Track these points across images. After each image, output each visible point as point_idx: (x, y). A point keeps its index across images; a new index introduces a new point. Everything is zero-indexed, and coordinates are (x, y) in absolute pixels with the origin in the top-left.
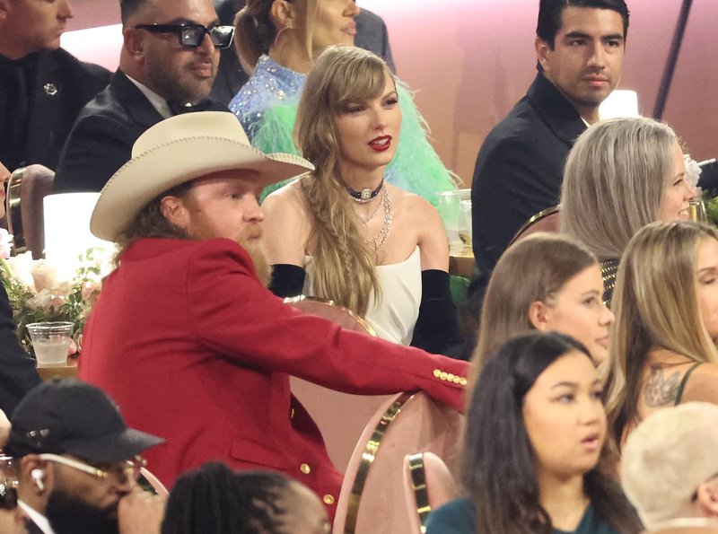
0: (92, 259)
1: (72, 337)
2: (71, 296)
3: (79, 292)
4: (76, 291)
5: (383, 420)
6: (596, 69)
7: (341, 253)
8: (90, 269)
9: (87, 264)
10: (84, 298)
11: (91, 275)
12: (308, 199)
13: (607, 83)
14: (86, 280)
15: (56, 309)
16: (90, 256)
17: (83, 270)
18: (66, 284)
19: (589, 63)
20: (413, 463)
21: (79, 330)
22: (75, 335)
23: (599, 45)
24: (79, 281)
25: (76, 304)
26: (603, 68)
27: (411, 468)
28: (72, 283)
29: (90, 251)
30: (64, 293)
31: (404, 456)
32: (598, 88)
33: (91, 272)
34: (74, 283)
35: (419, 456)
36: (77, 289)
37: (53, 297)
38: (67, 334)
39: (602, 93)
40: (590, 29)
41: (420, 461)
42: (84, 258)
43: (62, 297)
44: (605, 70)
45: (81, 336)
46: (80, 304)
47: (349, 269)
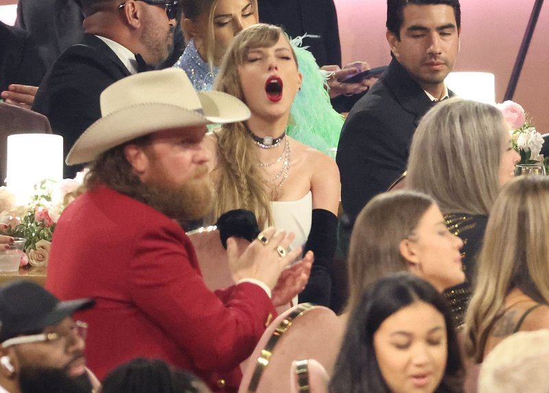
0: (44, 188)
1: (24, 251)
2: (26, 218)
3: (33, 215)
4: (30, 214)
5: (276, 331)
6: (433, 55)
7: (240, 190)
8: (43, 196)
9: (40, 192)
10: (36, 220)
11: (44, 201)
12: (219, 145)
13: (444, 66)
14: (38, 205)
15: (13, 228)
16: (43, 186)
17: (37, 197)
18: (22, 207)
19: (429, 50)
20: (299, 368)
21: (30, 246)
22: (27, 250)
23: (436, 35)
24: (33, 206)
25: (29, 224)
26: (440, 53)
27: (298, 372)
28: (27, 207)
29: (43, 183)
30: (20, 215)
31: (291, 361)
32: (437, 71)
33: (43, 199)
34: (29, 207)
35: (304, 362)
36: (31, 212)
37: (11, 218)
38: (20, 248)
39: (441, 74)
40: (427, 23)
41: (305, 367)
42: (38, 187)
43: (18, 219)
44: (442, 55)
45: (32, 250)
46: (33, 225)
47: (245, 202)
